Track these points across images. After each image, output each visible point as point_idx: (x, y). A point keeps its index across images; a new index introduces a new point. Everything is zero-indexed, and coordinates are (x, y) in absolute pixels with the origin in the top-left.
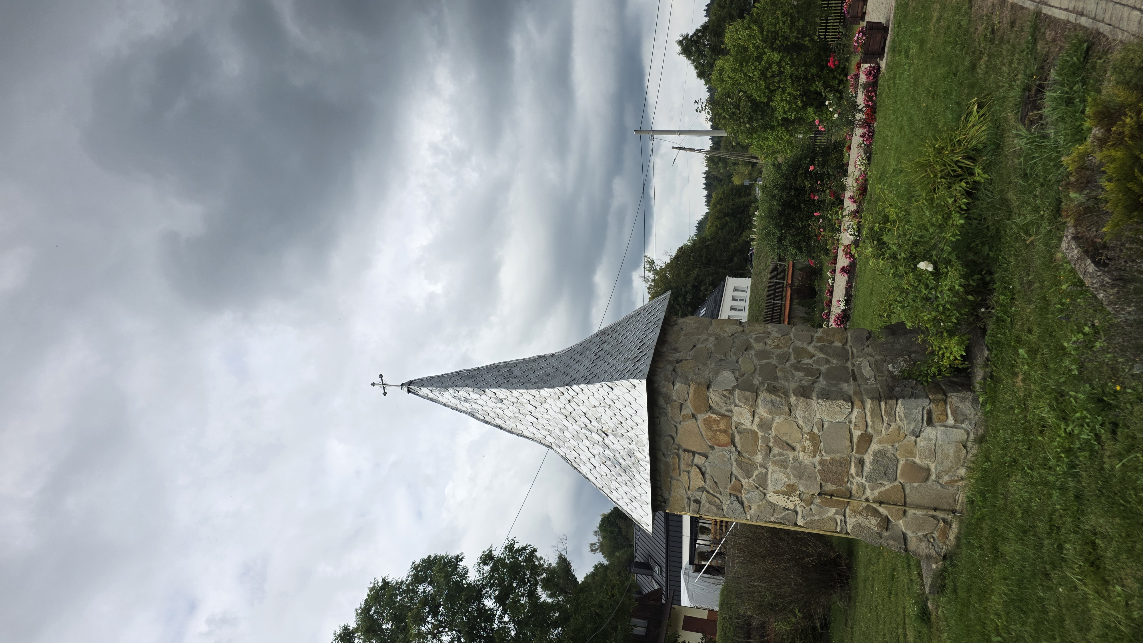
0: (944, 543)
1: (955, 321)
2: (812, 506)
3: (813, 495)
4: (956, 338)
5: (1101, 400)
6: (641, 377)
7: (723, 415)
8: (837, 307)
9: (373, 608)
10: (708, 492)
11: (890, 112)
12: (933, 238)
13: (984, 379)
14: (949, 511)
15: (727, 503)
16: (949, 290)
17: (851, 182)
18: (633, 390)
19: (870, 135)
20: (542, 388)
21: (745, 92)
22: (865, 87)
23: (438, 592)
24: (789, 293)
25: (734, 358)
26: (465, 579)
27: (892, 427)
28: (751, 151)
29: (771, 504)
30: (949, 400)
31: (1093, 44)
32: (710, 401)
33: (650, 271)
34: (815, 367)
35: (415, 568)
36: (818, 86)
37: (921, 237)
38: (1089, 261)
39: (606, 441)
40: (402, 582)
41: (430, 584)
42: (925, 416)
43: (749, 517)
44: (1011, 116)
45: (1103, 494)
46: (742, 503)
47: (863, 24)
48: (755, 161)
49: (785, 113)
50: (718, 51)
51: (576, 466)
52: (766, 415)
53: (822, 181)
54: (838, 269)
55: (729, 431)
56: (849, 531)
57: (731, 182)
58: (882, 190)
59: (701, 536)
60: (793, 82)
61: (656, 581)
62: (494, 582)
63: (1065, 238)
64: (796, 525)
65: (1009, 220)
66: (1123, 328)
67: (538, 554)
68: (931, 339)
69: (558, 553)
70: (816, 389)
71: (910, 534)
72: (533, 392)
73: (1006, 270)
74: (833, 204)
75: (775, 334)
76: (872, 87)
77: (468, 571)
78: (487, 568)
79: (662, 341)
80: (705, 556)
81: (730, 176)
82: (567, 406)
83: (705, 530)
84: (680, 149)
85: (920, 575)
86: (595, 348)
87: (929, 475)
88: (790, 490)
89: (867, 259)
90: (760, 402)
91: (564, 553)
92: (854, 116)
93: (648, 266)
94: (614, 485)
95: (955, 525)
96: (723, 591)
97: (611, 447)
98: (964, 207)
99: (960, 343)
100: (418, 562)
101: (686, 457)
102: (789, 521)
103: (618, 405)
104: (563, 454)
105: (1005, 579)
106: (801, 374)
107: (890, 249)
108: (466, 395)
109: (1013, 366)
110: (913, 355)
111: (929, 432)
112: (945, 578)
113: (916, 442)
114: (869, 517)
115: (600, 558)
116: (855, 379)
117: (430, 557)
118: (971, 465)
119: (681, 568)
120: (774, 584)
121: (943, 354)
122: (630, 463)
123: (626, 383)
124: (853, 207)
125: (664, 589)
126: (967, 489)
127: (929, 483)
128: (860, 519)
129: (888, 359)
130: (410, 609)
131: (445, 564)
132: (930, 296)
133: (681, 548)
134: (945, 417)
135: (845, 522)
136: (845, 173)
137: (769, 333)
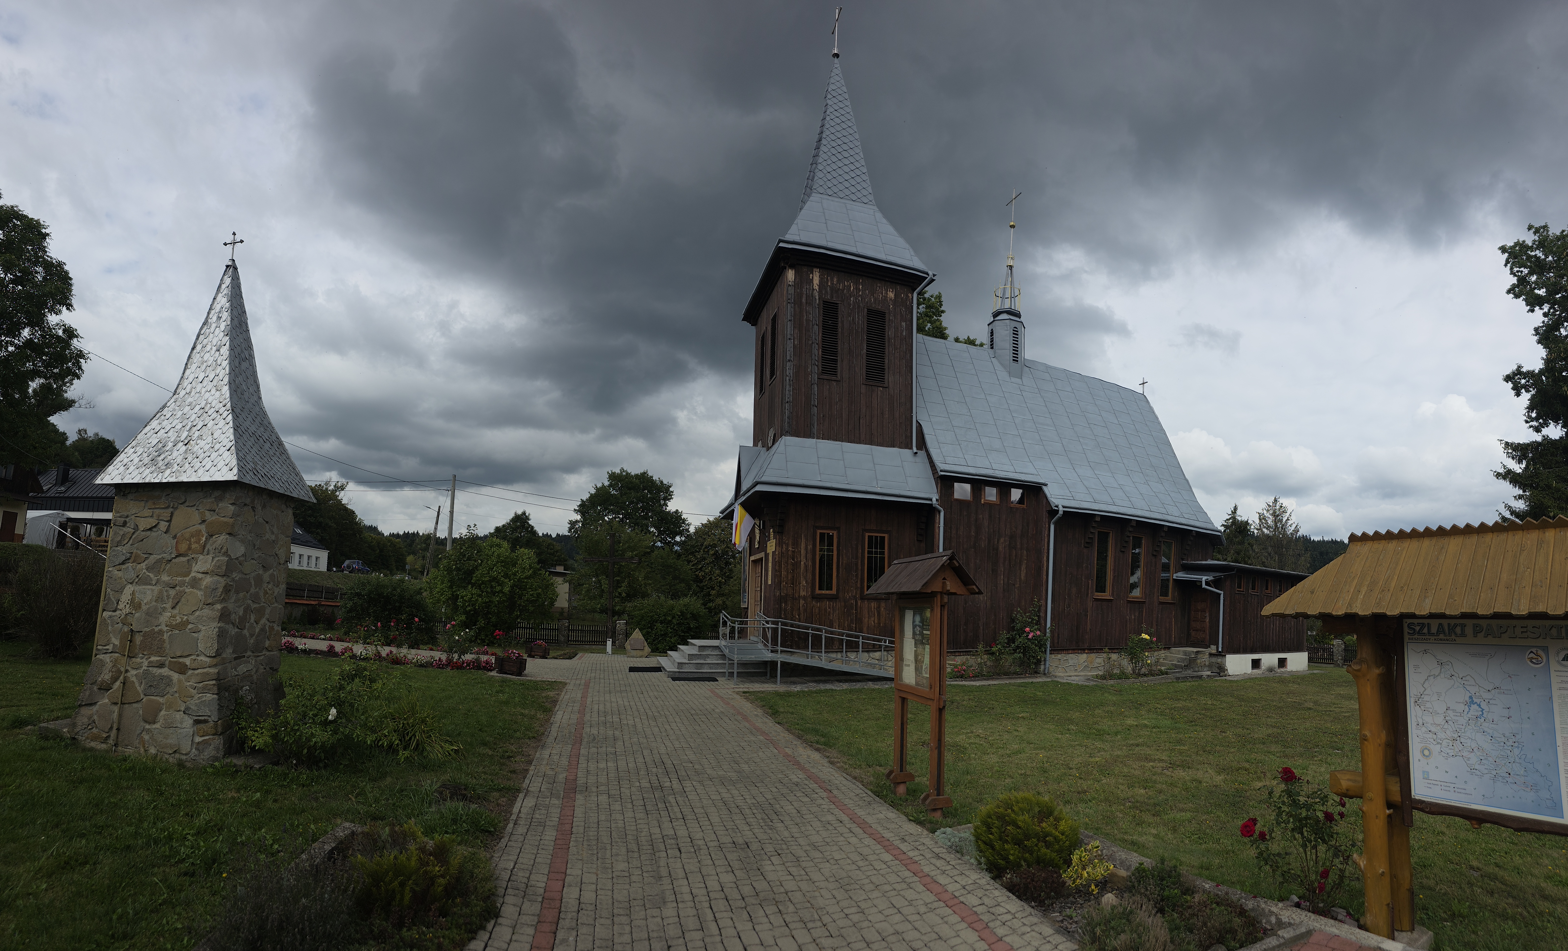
0: (87, 738)
1: (286, 739)
2: (120, 625)
3: (132, 625)
4: (271, 741)
5: (214, 861)
6: (239, 476)
7: (204, 547)
8: (301, 643)
9: (19, 223)
10: (133, 533)
11: (457, 681)
12: (356, 719)
13: (235, 766)
14: (117, 741)
15: (124, 550)
16: (312, 733)
17: (404, 651)
18: (228, 468)
19: (440, 665)
20: (230, 387)
21: (481, 565)
22: (478, 660)
23: (35, 285)
24: (313, 603)
25: (256, 556)
26: (49, 311)
27: (193, 691)
28: (432, 570)
29: (123, 588)
30: (216, 737)
31: (493, 835)
32: (217, 536)
33: (335, 486)
34: (247, 625)
35: (60, 265)
36: (482, 622)
37: (357, 710)
38: (333, 845)
39: (181, 444)
40: (46, 252)
41: (44, 278)
42: (203, 718)
43: (110, 569)
44: (447, 777)
45: (131, 868)
46: (123, 563)
47: (525, 656)
48: (425, 573)
49: (462, 597)
50: (515, 544)
51: (157, 416)
52: (205, 583)
53: (406, 628)
54: (332, 643)
55: (190, 552)
56: (98, 656)
57: (409, 554)
58: (396, 677)
59: (94, 529)
60: (486, 603)
61: (51, 487)
62: (47, 339)
63: (353, 825)
64: (104, 610)
65: (369, 779)
66: (276, 876)
67: (75, 381)
68: (270, 721)
69: (77, 399)
70: (227, 626)
71: (95, 708)
72: (226, 380)
73: (328, 779)
74: (387, 638)
75: (276, 590)
76: (477, 666)
77: (57, 314)
78: (60, 333)
79: (272, 494)
80: (75, 532)
81: (414, 553)
82: (213, 410)
83: (99, 532)
84: (438, 513)
85: (57, 718)
86: (266, 436)
87: (150, 723)
88: (135, 605)
89: (340, 667)
90: (216, 578)
91: (77, 405)
92: (456, 652)
93: (339, 484)
94: (140, 450)
95: (104, 746)
96: (42, 547)
97: (175, 448)
98: (381, 743)
99: (266, 744)
100: (66, 268)
101: (166, 514)
102: (106, 604)
103: (214, 455)
104: (168, 405)
105: (53, 790)
106: (241, 614)
107: (348, 684)
108: (224, 318)
109: (246, 788)
110: (256, 706)
111: (188, 722)
112: (55, 740)
113: (179, 711)
114: (111, 673)
115: (72, 437)
116: (236, 659)
117: (71, 279)
118: (158, 758)
119: (64, 510)
120: (48, 592)
121: (257, 731)
122: (160, 464)
123: (234, 462)
124: (384, 654)
125: (43, 495)
126: (137, 755)
127: (142, 724)
128: (109, 665)
129: (254, 686)
130: (19, 258)
131: (63, 293)
132: (308, 718)
133: (83, 511)
134: (202, 734)
135: (106, 653)
136: (411, 647)
137: (278, 586)
